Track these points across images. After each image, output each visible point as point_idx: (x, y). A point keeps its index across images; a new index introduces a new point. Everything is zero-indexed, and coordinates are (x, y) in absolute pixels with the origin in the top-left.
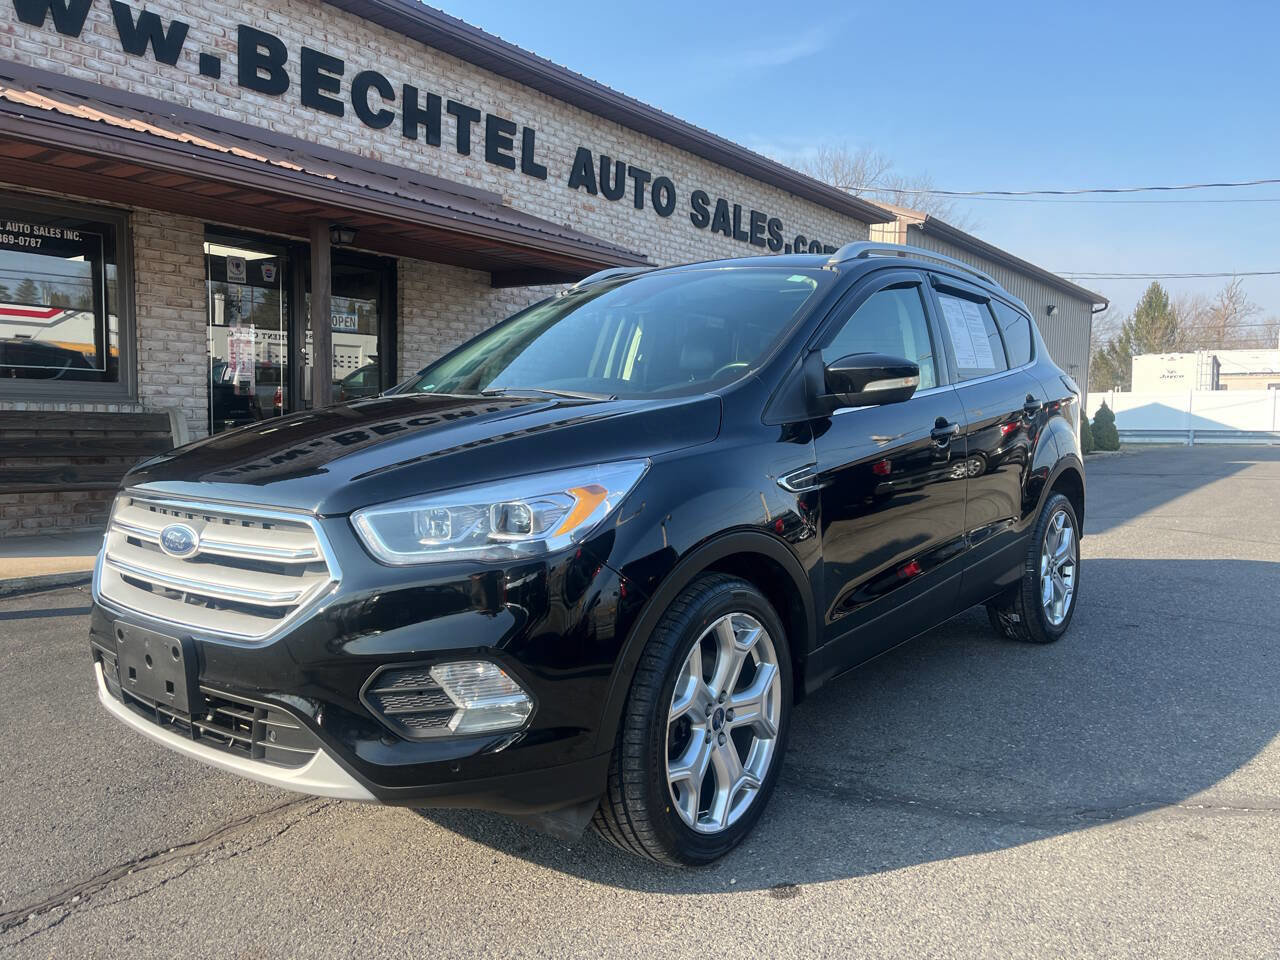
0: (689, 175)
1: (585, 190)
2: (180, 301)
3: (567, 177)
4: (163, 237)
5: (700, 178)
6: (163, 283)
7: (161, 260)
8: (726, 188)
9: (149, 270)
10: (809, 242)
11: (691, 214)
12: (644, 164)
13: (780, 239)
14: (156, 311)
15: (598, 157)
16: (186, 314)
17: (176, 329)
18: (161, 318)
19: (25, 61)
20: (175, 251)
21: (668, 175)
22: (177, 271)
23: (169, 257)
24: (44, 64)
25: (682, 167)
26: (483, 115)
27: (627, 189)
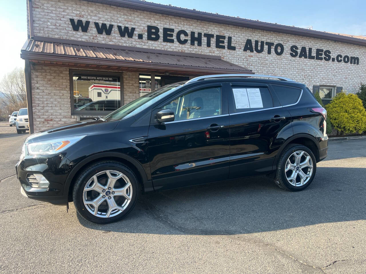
0: (290, 41)
1: (249, 51)
2: (133, 92)
3: (243, 48)
4: (129, 78)
5: (294, 42)
6: (129, 88)
7: (129, 83)
8: (306, 43)
9: (126, 85)
10: (343, 56)
11: (291, 53)
12: (272, 41)
13: (329, 57)
14: (128, 95)
15: (254, 41)
16: (135, 95)
17: (132, 98)
18: (129, 96)
19: (99, 42)
20: (132, 80)
21: (281, 42)
22: (133, 85)
23: (131, 82)
24: (103, 42)
25: (287, 39)
26: (215, 35)
27: (265, 49)
